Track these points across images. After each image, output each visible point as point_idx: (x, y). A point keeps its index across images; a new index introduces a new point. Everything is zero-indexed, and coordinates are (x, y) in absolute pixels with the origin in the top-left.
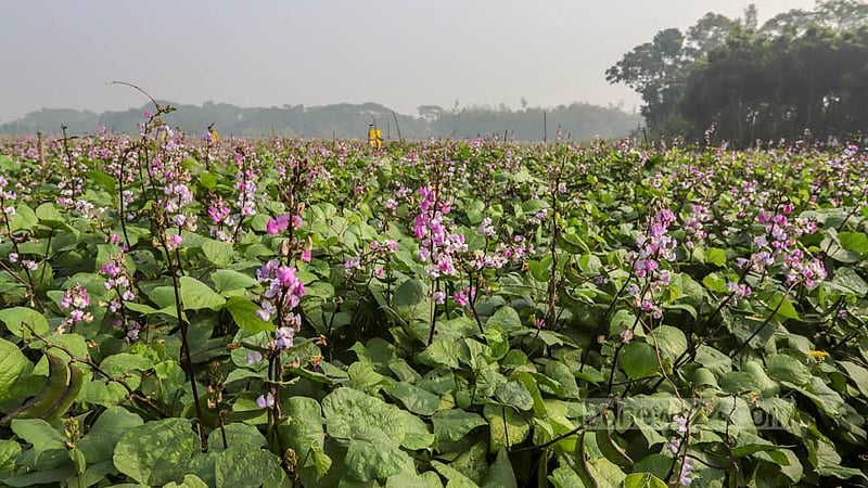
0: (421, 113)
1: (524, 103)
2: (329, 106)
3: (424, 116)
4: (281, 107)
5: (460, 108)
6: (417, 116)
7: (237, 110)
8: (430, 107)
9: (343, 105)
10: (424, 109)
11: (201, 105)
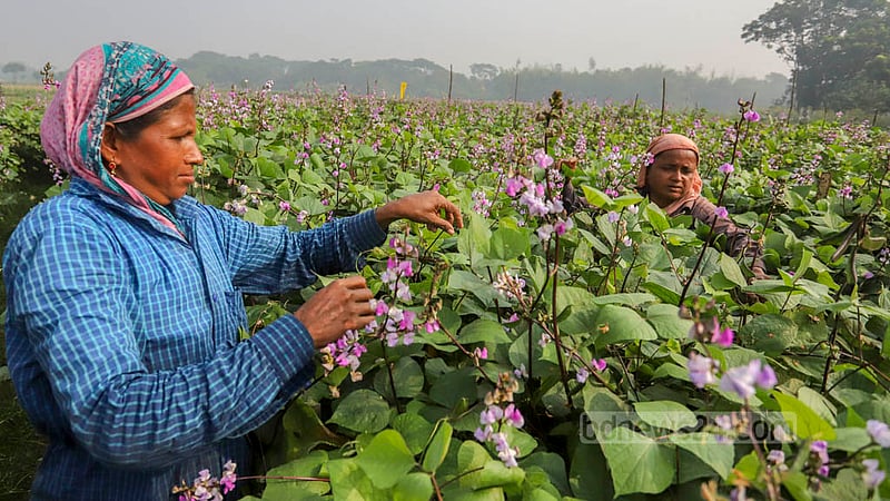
0: (473, 71)
1: (592, 64)
2: (379, 61)
3: (476, 75)
4: (328, 61)
5: (521, 67)
6: (469, 75)
7: (283, 63)
8: (483, 65)
9: (392, 61)
10: (476, 68)
11: (247, 57)
